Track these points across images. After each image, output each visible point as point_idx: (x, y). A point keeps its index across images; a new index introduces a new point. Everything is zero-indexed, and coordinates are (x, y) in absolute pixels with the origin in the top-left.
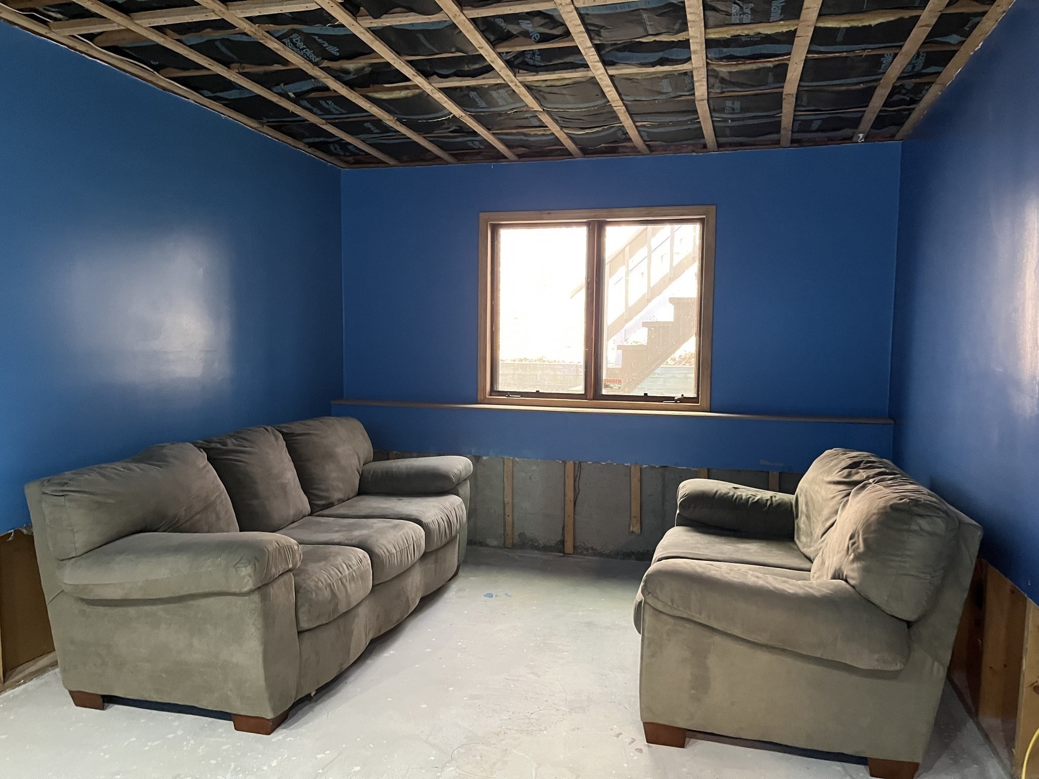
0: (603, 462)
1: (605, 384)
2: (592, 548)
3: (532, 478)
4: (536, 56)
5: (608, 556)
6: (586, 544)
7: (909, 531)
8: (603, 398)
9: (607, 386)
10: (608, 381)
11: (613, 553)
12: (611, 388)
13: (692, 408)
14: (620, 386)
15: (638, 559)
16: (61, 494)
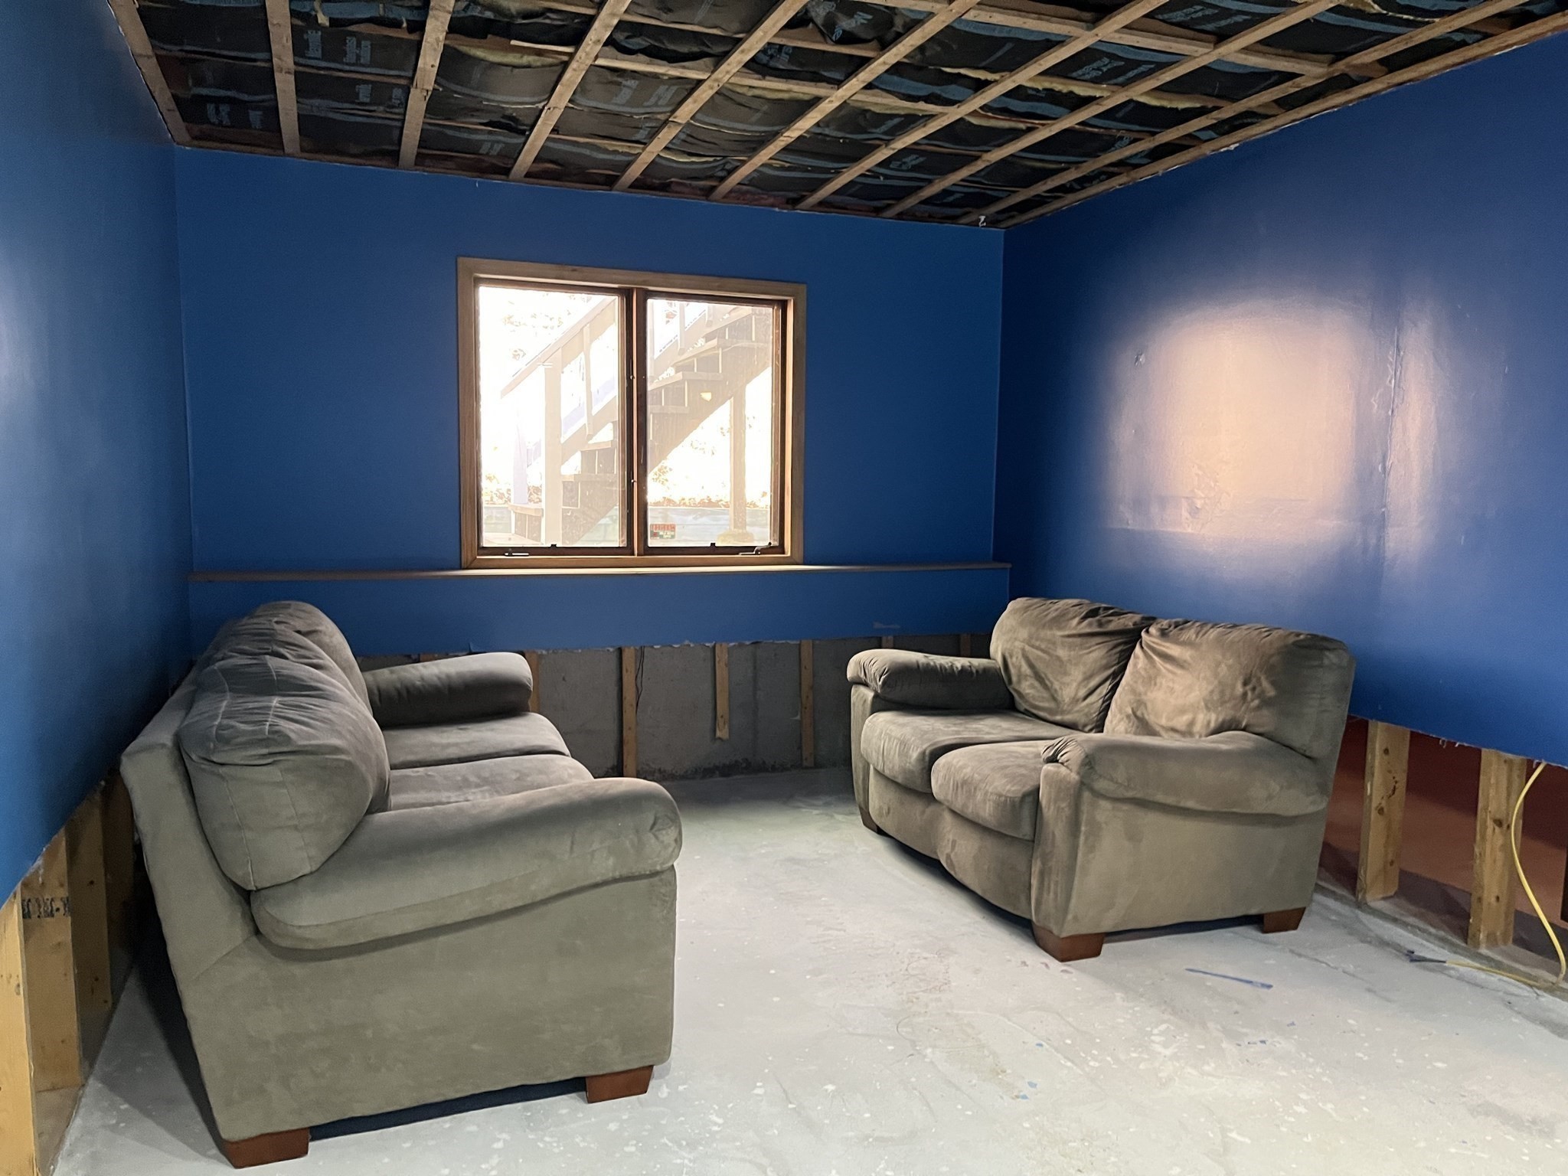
0: (677, 643)
1: (651, 532)
2: (660, 770)
3: (566, 679)
4: (783, 55)
5: (684, 777)
6: (651, 764)
7: (1321, 666)
8: (650, 552)
9: (655, 535)
10: (657, 526)
11: (689, 772)
12: (662, 537)
13: (782, 561)
14: (673, 533)
15: (723, 775)
16: (270, 760)
